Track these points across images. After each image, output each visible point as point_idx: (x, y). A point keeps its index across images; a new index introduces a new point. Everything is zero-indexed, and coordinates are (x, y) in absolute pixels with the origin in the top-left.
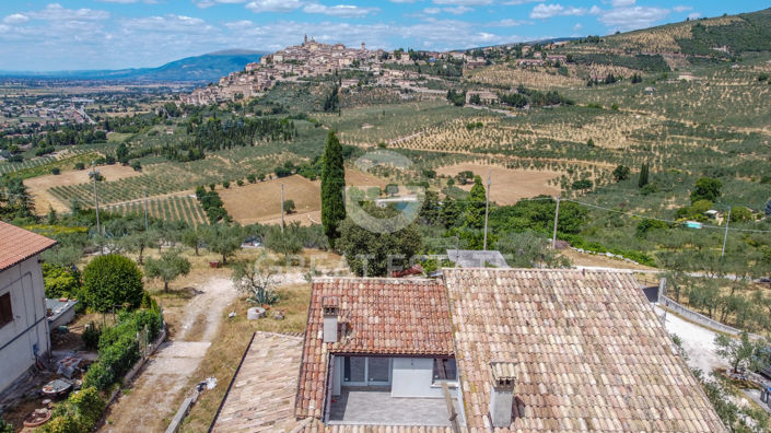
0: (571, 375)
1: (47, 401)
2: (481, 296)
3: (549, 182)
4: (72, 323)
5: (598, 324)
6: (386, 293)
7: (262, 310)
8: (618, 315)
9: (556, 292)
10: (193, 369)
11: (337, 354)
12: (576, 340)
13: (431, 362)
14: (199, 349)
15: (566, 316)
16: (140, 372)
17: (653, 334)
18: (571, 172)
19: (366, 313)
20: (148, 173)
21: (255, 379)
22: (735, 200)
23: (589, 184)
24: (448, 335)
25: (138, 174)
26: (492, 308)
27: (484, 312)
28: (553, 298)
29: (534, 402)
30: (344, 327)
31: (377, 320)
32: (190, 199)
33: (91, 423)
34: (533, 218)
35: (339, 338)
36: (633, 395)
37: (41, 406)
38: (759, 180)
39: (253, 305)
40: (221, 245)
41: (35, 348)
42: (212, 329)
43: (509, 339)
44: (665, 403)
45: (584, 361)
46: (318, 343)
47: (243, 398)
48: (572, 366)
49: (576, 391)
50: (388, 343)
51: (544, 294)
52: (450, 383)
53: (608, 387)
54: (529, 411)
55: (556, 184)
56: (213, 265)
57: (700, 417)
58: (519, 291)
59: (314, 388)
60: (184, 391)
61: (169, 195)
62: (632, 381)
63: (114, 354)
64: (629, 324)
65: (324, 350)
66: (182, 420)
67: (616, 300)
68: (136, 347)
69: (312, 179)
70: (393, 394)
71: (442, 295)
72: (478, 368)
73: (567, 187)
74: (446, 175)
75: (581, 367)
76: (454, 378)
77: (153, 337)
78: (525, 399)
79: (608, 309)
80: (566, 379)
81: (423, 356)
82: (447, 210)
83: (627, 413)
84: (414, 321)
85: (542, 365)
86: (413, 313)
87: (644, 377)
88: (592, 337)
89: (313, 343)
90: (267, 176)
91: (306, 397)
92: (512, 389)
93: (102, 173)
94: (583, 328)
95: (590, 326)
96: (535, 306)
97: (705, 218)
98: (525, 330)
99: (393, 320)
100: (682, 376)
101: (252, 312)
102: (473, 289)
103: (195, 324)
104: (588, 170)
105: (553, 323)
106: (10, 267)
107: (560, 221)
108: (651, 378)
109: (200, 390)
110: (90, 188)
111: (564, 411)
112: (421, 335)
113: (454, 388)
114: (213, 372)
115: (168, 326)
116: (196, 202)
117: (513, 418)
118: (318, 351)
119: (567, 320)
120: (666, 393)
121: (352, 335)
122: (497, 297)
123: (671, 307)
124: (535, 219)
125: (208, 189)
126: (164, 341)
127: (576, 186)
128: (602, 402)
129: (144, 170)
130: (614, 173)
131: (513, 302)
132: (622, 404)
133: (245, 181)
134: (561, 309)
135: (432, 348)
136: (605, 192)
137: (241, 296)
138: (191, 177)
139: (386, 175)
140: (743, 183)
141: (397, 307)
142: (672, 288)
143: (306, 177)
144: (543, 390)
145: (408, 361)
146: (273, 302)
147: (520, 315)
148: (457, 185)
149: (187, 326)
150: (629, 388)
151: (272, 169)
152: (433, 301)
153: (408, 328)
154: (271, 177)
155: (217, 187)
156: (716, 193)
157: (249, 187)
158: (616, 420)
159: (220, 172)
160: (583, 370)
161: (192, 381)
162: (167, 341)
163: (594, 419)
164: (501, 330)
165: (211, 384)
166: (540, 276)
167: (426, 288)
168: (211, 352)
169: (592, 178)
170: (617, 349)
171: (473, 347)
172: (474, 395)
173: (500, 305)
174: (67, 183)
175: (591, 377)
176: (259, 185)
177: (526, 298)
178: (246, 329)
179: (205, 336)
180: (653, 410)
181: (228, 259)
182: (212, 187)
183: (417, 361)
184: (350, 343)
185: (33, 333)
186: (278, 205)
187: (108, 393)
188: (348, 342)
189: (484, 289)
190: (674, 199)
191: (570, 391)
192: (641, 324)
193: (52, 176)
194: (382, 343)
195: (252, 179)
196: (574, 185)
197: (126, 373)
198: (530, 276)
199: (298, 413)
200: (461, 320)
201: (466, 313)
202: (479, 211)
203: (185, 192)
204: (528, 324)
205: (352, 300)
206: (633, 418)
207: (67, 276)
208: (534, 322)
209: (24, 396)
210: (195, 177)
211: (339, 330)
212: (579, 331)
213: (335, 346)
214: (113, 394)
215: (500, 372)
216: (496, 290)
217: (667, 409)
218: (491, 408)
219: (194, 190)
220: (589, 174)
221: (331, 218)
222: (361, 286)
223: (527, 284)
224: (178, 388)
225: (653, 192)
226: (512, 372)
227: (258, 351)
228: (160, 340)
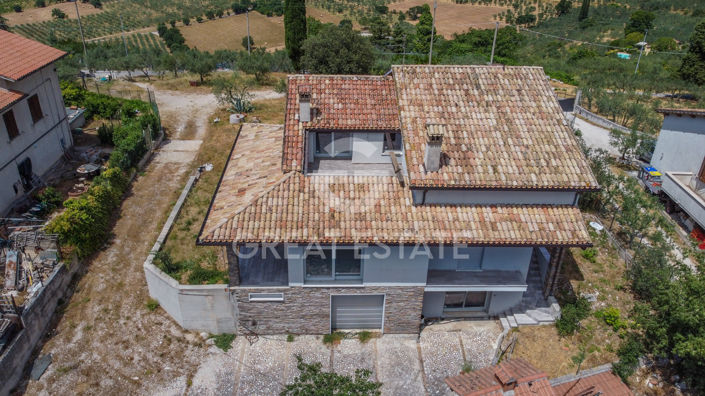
0: (486, 139)
1: (82, 179)
2: (421, 86)
3: (495, 16)
4: (84, 126)
5: (511, 104)
6: (347, 86)
7: (242, 116)
8: (526, 98)
9: (481, 82)
10: (192, 160)
11: (310, 131)
12: (492, 116)
13: (382, 136)
14: (194, 145)
15: (486, 99)
16: (149, 161)
17: (551, 111)
18: (516, 6)
19: (332, 101)
20: (108, 10)
21: (247, 153)
22: (666, 33)
23: (532, 19)
24: (395, 116)
25: (98, 11)
26: (430, 94)
27: (424, 97)
28: (478, 87)
29: (457, 156)
30: (315, 111)
31: (340, 106)
32: (152, 35)
33: (120, 194)
34: (475, 44)
35: (312, 120)
36: (529, 151)
37: (79, 182)
38: (691, 13)
39: (233, 113)
40: (198, 65)
41: (62, 141)
42: (202, 131)
43: (442, 115)
44: (551, 156)
45: (496, 129)
46: (296, 122)
47: (240, 164)
48: (487, 133)
49: (488, 149)
50: (349, 122)
51: (471, 84)
52: (397, 152)
53: (512, 147)
54: (452, 162)
55: (501, 19)
56: (193, 84)
57: (575, 164)
58: (451, 82)
59: (295, 152)
60: (187, 174)
61: (132, 32)
62: (530, 142)
63: (128, 145)
64: (534, 105)
65: (301, 127)
66: (190, 191)
67: (527, 88)
68: (144, 142)
69: (269, 15)
70: (353, 161)
71: (392, 88)
72: (417, 135)
73: (512, 22)
74: (398, 11)
75: (493, 133)
76: (399, 148)
77: (155, 136)
78: (451, 154)
79: (520, 94)
80: (481, 142)
81: (376, 131)
82: (397, 39)
83: (524, 163)
84: (369, 107)
85: (465, 133)
86: (368, 101)
87: (540, 140)
88: (505, 114)
89: (292, 122)
90: (225, 12)
91: (289, 158)
92: (440, 144)
93: (63, 10)
94: (498, 108)
95: (504, 106)
96: (463, 92)
97: (634, 50)
98: (454, 109)
99: (352, 106)
100: (568, 139)
101: (233, 118)
102: (416, 81)
103: (186, 128)
104: (532, 5)
105: (476, 104)
106: (35, 71)
107: (498, 45)
108: (545, 140)
109: (201, 171)
110: (55, 26)
111: (478, 162)
112: (374, 117)
113: (399, 156)
114: (209, 160)
115: (164, 129)
116: (159, 40)
117: (441, 166)
118: (296, 128)
119: (487, 102)
120: (554, 150)
121: (322, 117)
122: (435, 86)
123: (583, 115)
124: (477, 45)
125: (169, 26)
126: (164, 140)
127: (520, 20)
128: (506, 156)
129: (104, 7)
130: (557, 7)
131: (447, 90)
132: (521, 156)
133: (204, 18)
134: (483, 94)
135: (383, 125)
136: (547, 27)
137: (222, 107)
138: (150, 15)
139: (340, 11)
140: (675, 16)
141: (356, 97)
142: (586, 100)
143: (262, 13)
144: (464, 148)
145: (365, 135)
146: (250, 110)
147: (451, 98)
148: (407, 20)
149: (180, 129)
150: (527, 147)
151: (229, 6)
152: (384, 92)
153: (365, 111)
154: (229, 14)
155: (178, 24)
156: (649, 26)
157: (208, 25)
158: (515, 167)
159: (179, 8)
160: (494, 135)
161: (192, 166)
162: (166, 140)
163: (499, 167)
164: (436, 109)
165: (209, 168)
166: (469, 71)
167: (379, 83)
168: (203, 147)
169: (536, 13)
170: (522, 121)
171: (414, 121)
172: (414, 152)
173: (436, 92)
174: (31, 20)
175: (500, 140)
176: (218, 22)
177: (457, 87)
178: (229, 130)
179: (197, 136)
180: (542, 161)
181: (204, 79)
182: (173, 23)
183: (371, 135)
184: (320, 122)
185: (59, 129)
186: (237, 41)
187: (128, 174)
188: (319, 121)
189: (425, 81)
190: (609, 32)
191: (484, 149)
192: (543, 105)
193: (15, 13)
194: (344, 122)
195: (211, 16)
196: (518, 20)
197: (139, 160)
198: (461, 71)
199: (285, 168)
200: (406, 103)
201: (410, 98)
202: (426, 38)
203: (146, 29)
204: (457, 105)
205: (320, 92)
206: (527, 166)
207: (73, 88)
208: (461, 103)
209: (62, 177)
210: (155, 15)
211: (312, 114)
212: (495, 109)
213: (309, 124)
214: (132, 175)
215: (432, 131)
216: (433, 81)
217: (553, 160)
218: (425, 160)
219: (156, 27)
220: (533, 9)
221: (293, 42)
222: (327, 82)
223: (458, 76)
224: (182, 171)
225: (591, 25)
226: (441, 130)
227: (246, 136)
228: (161, 139)
